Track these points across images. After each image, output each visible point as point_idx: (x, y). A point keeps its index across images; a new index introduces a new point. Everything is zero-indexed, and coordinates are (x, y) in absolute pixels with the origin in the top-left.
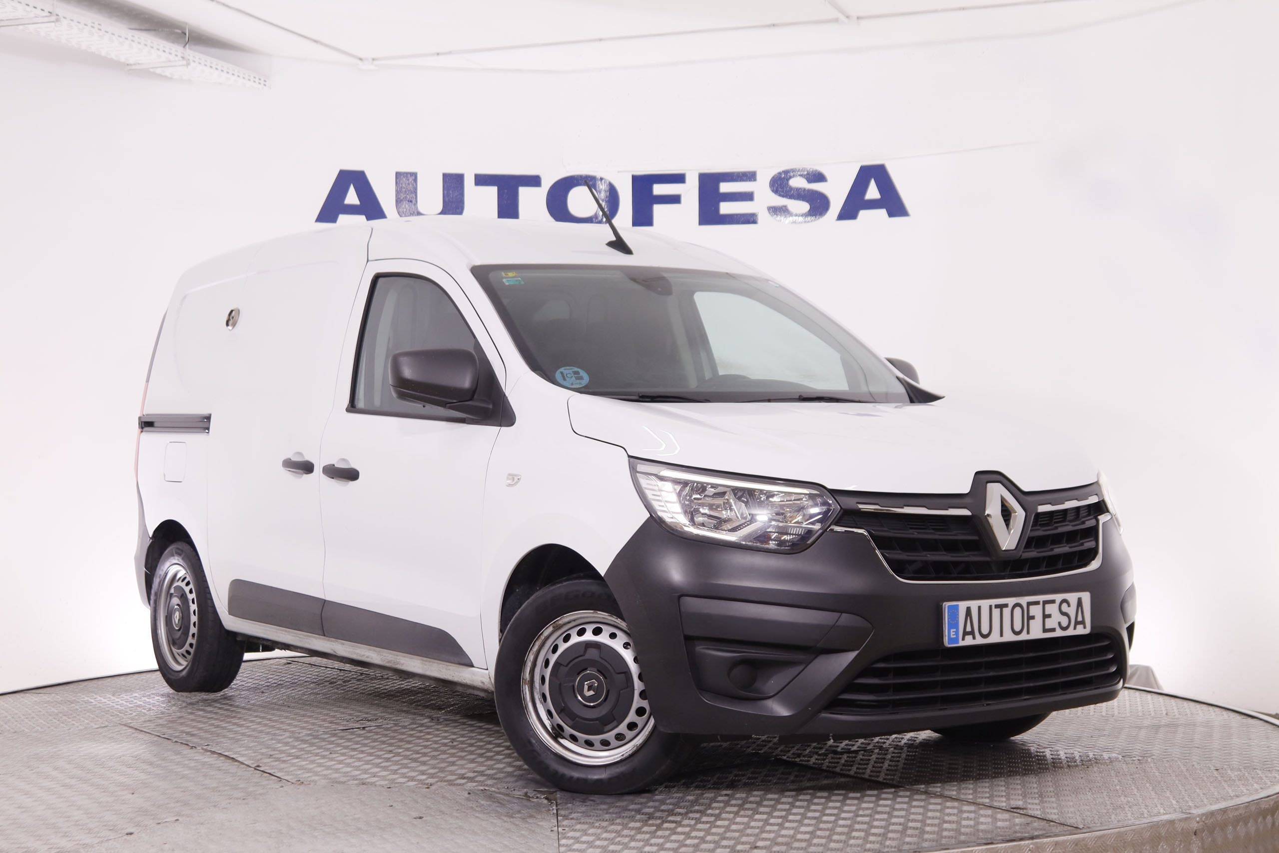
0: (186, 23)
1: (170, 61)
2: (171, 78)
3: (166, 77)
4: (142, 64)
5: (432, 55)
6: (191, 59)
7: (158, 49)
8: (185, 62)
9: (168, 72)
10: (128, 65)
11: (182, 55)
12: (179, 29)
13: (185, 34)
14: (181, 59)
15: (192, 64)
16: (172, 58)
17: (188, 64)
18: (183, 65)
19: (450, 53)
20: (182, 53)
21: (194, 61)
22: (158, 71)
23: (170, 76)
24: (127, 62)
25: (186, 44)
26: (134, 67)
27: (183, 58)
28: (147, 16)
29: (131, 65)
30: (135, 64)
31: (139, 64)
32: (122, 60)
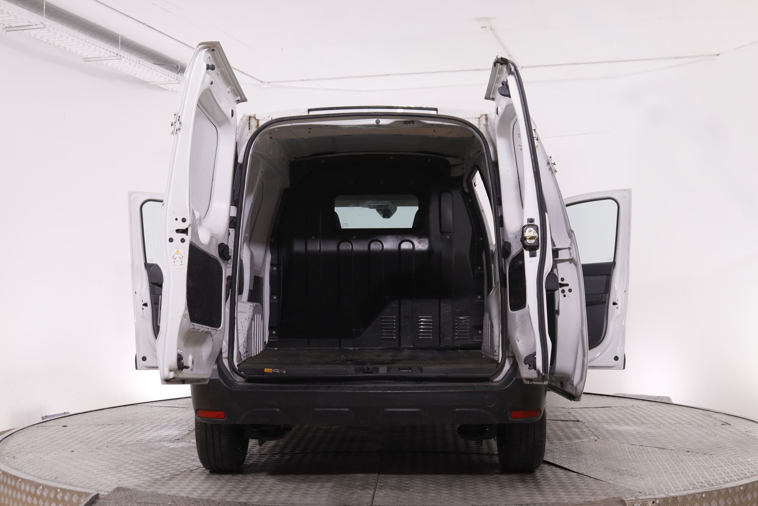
0: (179, 62)
1: (170, 81)
2: (167, 90)
3: (165, 89)
4: (155, 82)
5: (300, 81)
6: (181, 80)
7: (166, 75)
8: (178, 82)
9: (166, 87)
10: (147, 82)
11: (177, 78)
12: (175, 65)
13: (178, 67)
14: (176, 80)
15: (181, 83)
16: (171, 79)
17: (180, 83)
18: (177, 83)
19: (309, 80)
20: (177, 77)
21: (182, 81)
22: (162, 86)
23: (166, 88)
24: (148, 81)
25: (178, 73)
26: (150, 84)
27: (177, 79)
28: (159, 58)
29: (149, 82)
30: (151, 82)
31: (153, 82)
32: (145, 80)
